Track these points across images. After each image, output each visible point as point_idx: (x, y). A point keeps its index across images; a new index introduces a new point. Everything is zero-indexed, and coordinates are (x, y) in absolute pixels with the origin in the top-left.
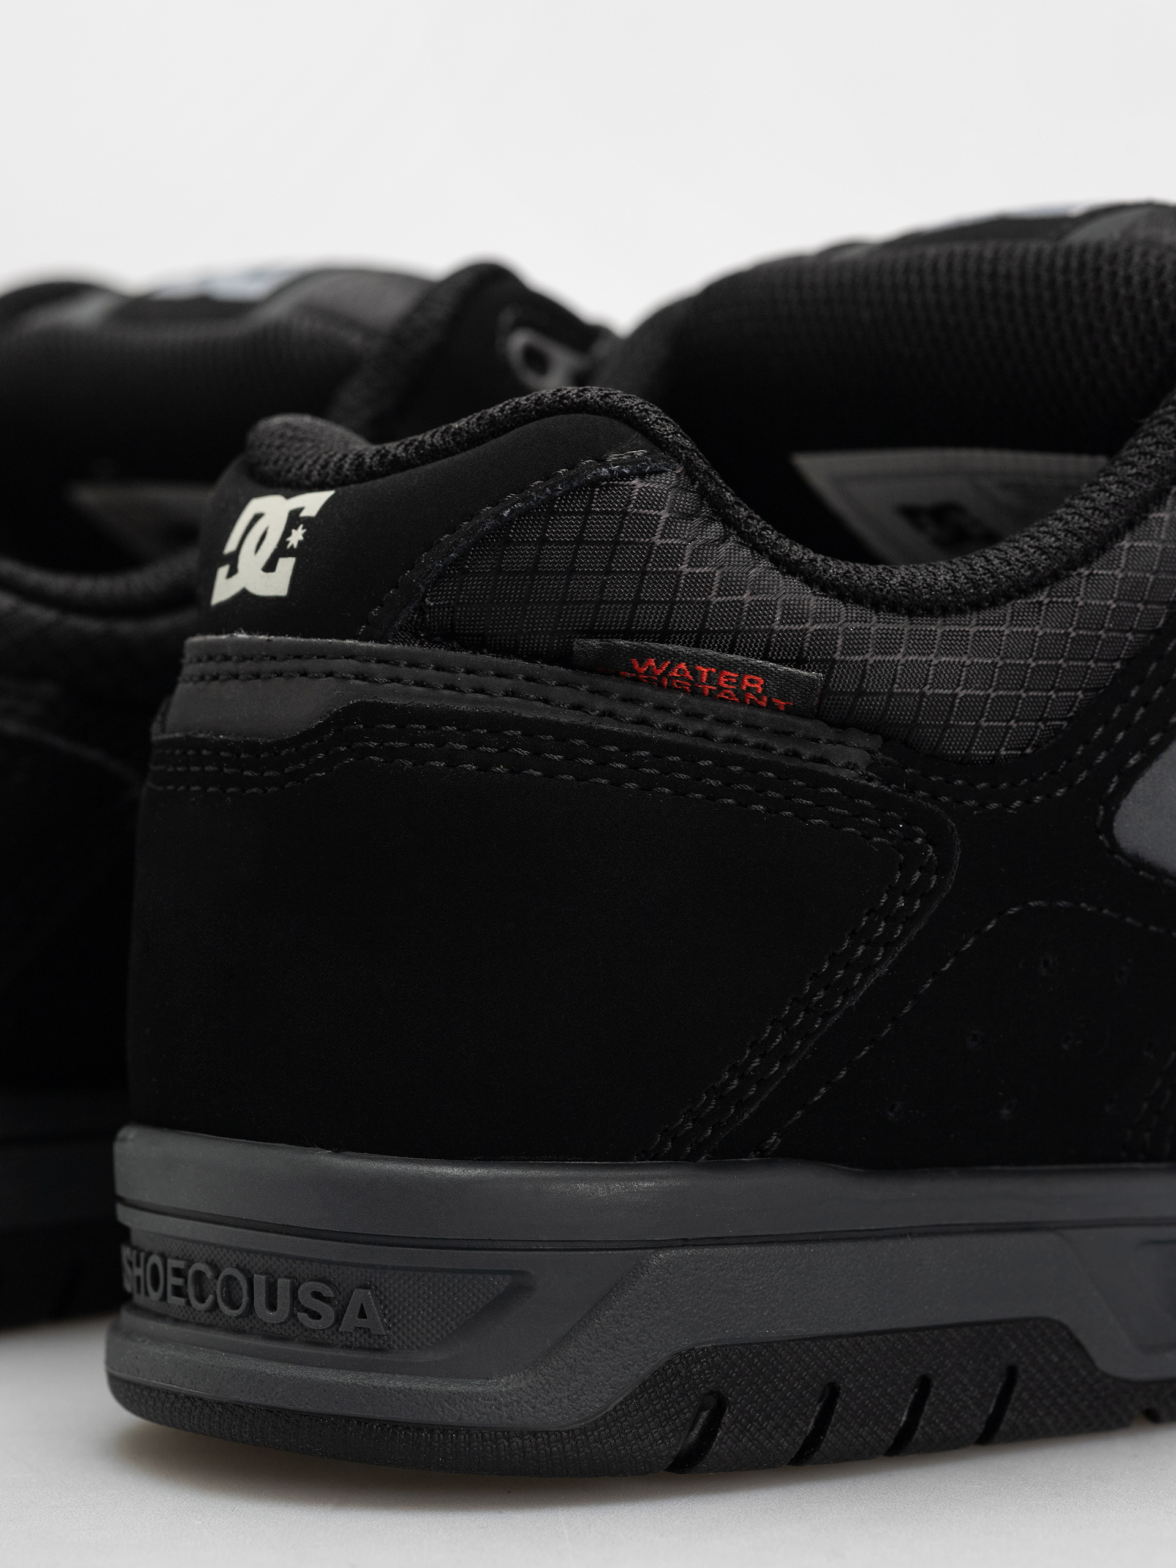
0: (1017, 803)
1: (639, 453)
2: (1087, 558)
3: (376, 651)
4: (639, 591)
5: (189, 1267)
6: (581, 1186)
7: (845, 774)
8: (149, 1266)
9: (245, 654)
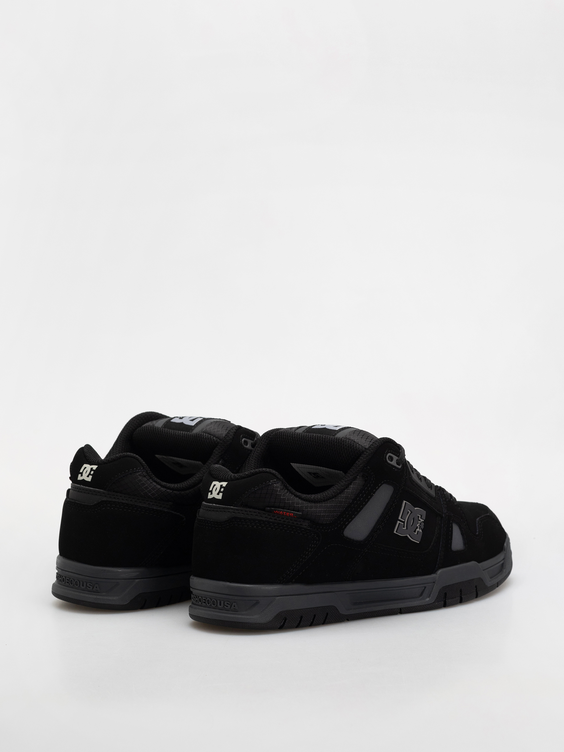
0: (330, 530)
1: (275, 480)
2: (340, 493)
3: (236, 509)
4: (275, 501)
5: (206, 599)
6: (267, 588)
7: (305, 527)
8: (199, 598)
9: (215, 507)
